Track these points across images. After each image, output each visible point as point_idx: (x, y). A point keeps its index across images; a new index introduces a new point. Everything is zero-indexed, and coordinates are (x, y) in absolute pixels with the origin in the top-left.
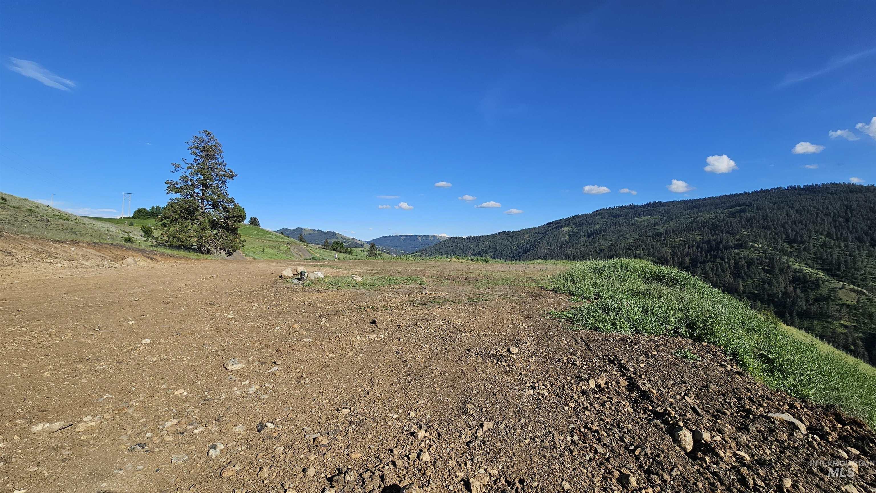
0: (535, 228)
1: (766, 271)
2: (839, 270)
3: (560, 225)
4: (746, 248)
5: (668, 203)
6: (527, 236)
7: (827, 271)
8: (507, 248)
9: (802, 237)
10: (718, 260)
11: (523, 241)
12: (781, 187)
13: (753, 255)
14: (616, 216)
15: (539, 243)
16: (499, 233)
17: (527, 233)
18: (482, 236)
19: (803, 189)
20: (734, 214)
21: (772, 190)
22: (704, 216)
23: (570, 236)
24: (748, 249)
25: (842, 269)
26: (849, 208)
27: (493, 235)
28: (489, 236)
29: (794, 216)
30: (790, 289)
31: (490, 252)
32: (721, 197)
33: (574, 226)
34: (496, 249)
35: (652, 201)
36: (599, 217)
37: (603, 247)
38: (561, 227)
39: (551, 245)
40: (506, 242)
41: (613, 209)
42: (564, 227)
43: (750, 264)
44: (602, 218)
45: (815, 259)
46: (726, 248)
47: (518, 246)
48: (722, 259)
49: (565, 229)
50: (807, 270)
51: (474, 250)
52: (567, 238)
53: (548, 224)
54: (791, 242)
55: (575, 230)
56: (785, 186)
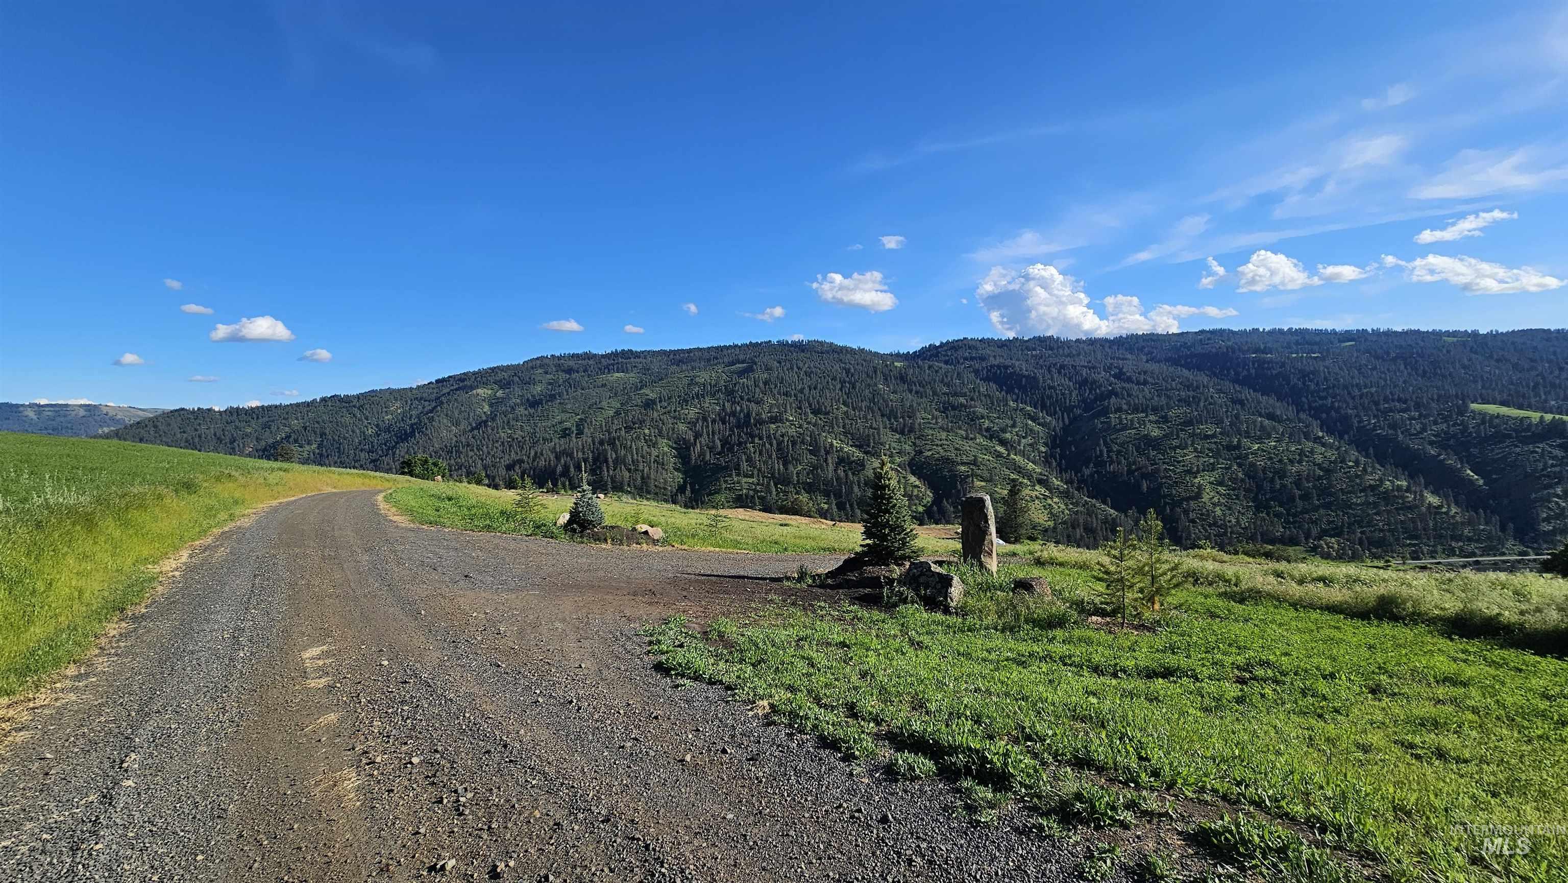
0: (411, 389)
1: (811, 452)
2: (869, 446)
3: (467, 383)
4: (781, 421)
5: (643, 352)
6: (396, 407)
7: (860, 447)
8: (353, 431)
9: (826, 407)
10: (757, 440)
11: (390, 417)
12: (770, 341)
13: (792, 431)
14: (569, 371)
15: (431, 420)
16: (324, 400)
17: (396, 400)
18: (276, 407)
19: (792, 345)
20: (741, 373)
21: (762, 343)
22: (704, 376)
23: (491, 405)
24: (784, 423)
25: (872, 444)
26: (848, 371)
27: (307, 405)
28: (298, 405)
29: (806, 380)
30: (841, 472)
31: (309, 443)
32: (709, 348)
33: (496, 387)
34: (323, 434)
35: (619, 350)
36: (540, 371)
37: (568, 424)
38: (472, 388)
39: (457, 424)
40: (348, 419)
41: (559, 358)
42: (477, 387)
43: (794, 443)
44: (546, 373)
45: (845, 434)
46: (761, 422)
47: (377, 426)
48: (761, 438)
49: (480, 391)
50: (846, 449)
51: (258, 439)
52: (487, 408)
53: (438, 381)
54: (815, 412)
55: (500, 394)
56: (774, 340)
